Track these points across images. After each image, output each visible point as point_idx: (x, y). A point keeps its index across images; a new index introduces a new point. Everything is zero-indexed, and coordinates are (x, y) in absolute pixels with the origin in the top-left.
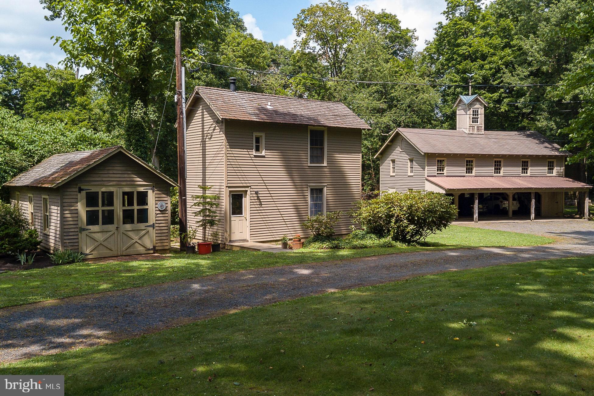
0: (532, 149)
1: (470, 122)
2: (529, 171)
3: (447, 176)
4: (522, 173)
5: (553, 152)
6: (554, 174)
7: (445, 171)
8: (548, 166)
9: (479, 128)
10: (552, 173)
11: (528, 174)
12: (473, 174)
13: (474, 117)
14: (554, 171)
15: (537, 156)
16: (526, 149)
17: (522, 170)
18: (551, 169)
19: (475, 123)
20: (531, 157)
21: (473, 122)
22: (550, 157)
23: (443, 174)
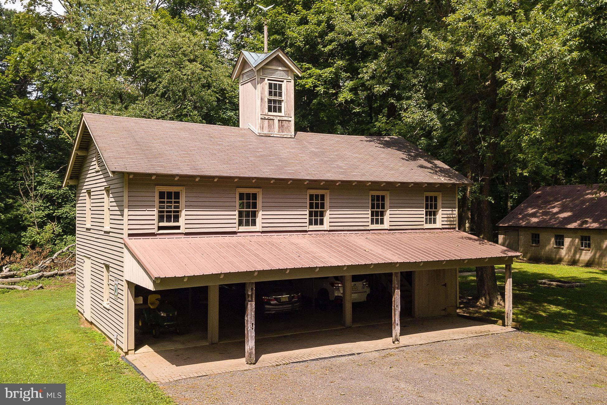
0: (392, 169)
1: (262, 109)
2: (387, 218)
3: (186, 234)
4: (372, 223)
5: (436, 177)
6: (438, 225)
7: (182, 222)
8: (427, 208)
9: (284, 123)
10: (435, 222)
11: (386, 225)
12: (258, 227)
13: (273, 98)
14: (437, 217)
15: (404, 185)
16: (381, 169)
17: (372, 215)
18: (431, 214)
19: (275, 111)
20: (390, 186)
21: (270, 110)
22: (431, 186)
23: (178, 228)
